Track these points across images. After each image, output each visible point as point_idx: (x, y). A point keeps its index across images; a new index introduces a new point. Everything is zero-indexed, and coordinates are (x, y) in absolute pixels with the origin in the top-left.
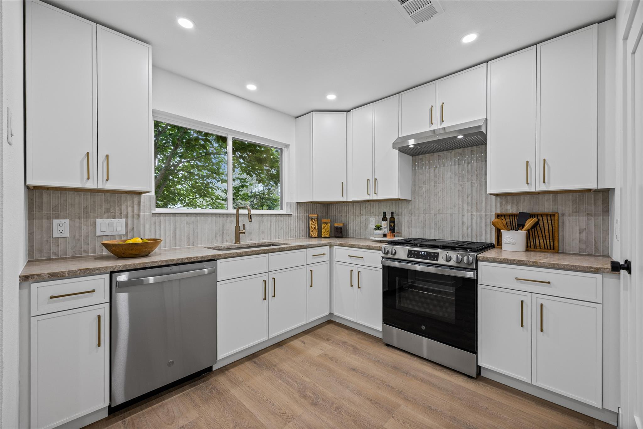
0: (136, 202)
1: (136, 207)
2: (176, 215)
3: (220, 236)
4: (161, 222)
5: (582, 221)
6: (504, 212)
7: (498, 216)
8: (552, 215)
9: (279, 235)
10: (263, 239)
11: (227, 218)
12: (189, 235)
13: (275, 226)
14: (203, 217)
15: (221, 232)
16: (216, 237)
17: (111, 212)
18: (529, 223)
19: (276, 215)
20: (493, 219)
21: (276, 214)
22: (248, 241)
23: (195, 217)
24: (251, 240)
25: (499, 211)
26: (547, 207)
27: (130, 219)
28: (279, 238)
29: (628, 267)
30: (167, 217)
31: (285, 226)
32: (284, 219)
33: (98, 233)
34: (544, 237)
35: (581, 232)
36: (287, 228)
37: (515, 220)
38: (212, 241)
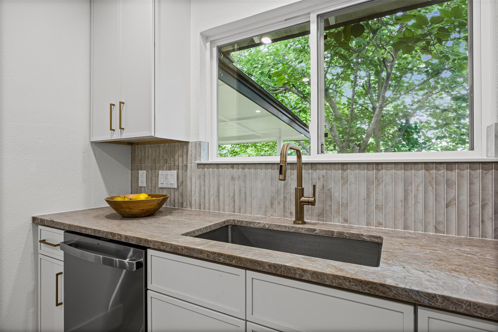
0: (185, 151)
1: (185, 157)
2: (220, 166)
3: (279, 203)
4: (205, 175)
9: (437, 223)
10: (380, 224)
11: (292, 171)
12: (234, 196)
13: (421, 196)
14: (252, 170)
15: (282, 197)
16: (272, 204)
17: (169, 163)
19: (427, 165)
21: (425, 163)
22: (339, 222)
23: (243, 169)
24: (346, 221)
27: (180, 171)
28: (437, 230)
30: (211, 169)
31: (465, 197)
32: (459, 176)
33: (160, 186)
36: (478, 206)
38: (267, 210)
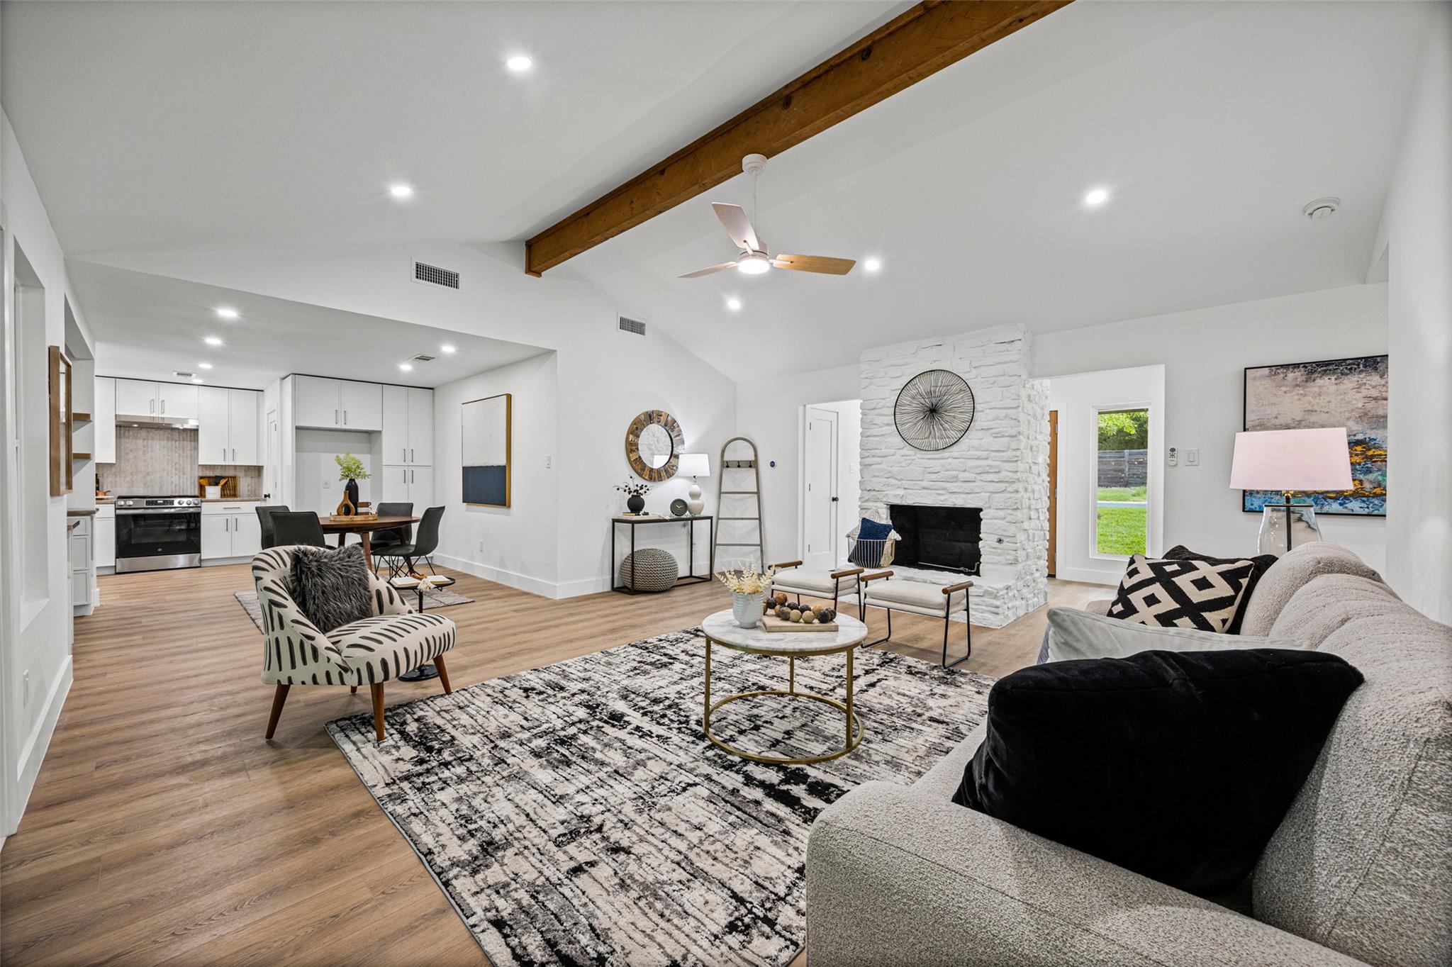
5: (249, 480)
6: (204, 475)
7: (201, 478)
8: (234, 478)
18: (223, 482)
20: (197, 479)
25: (201, 475)
26: (231, 473)
29: (269, 496)
34: (230, 490)
35: (248, 486)
37: (211, 480)
